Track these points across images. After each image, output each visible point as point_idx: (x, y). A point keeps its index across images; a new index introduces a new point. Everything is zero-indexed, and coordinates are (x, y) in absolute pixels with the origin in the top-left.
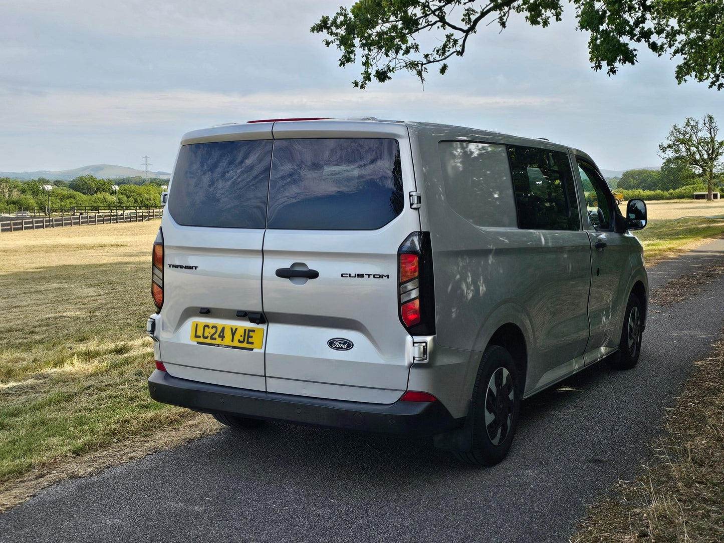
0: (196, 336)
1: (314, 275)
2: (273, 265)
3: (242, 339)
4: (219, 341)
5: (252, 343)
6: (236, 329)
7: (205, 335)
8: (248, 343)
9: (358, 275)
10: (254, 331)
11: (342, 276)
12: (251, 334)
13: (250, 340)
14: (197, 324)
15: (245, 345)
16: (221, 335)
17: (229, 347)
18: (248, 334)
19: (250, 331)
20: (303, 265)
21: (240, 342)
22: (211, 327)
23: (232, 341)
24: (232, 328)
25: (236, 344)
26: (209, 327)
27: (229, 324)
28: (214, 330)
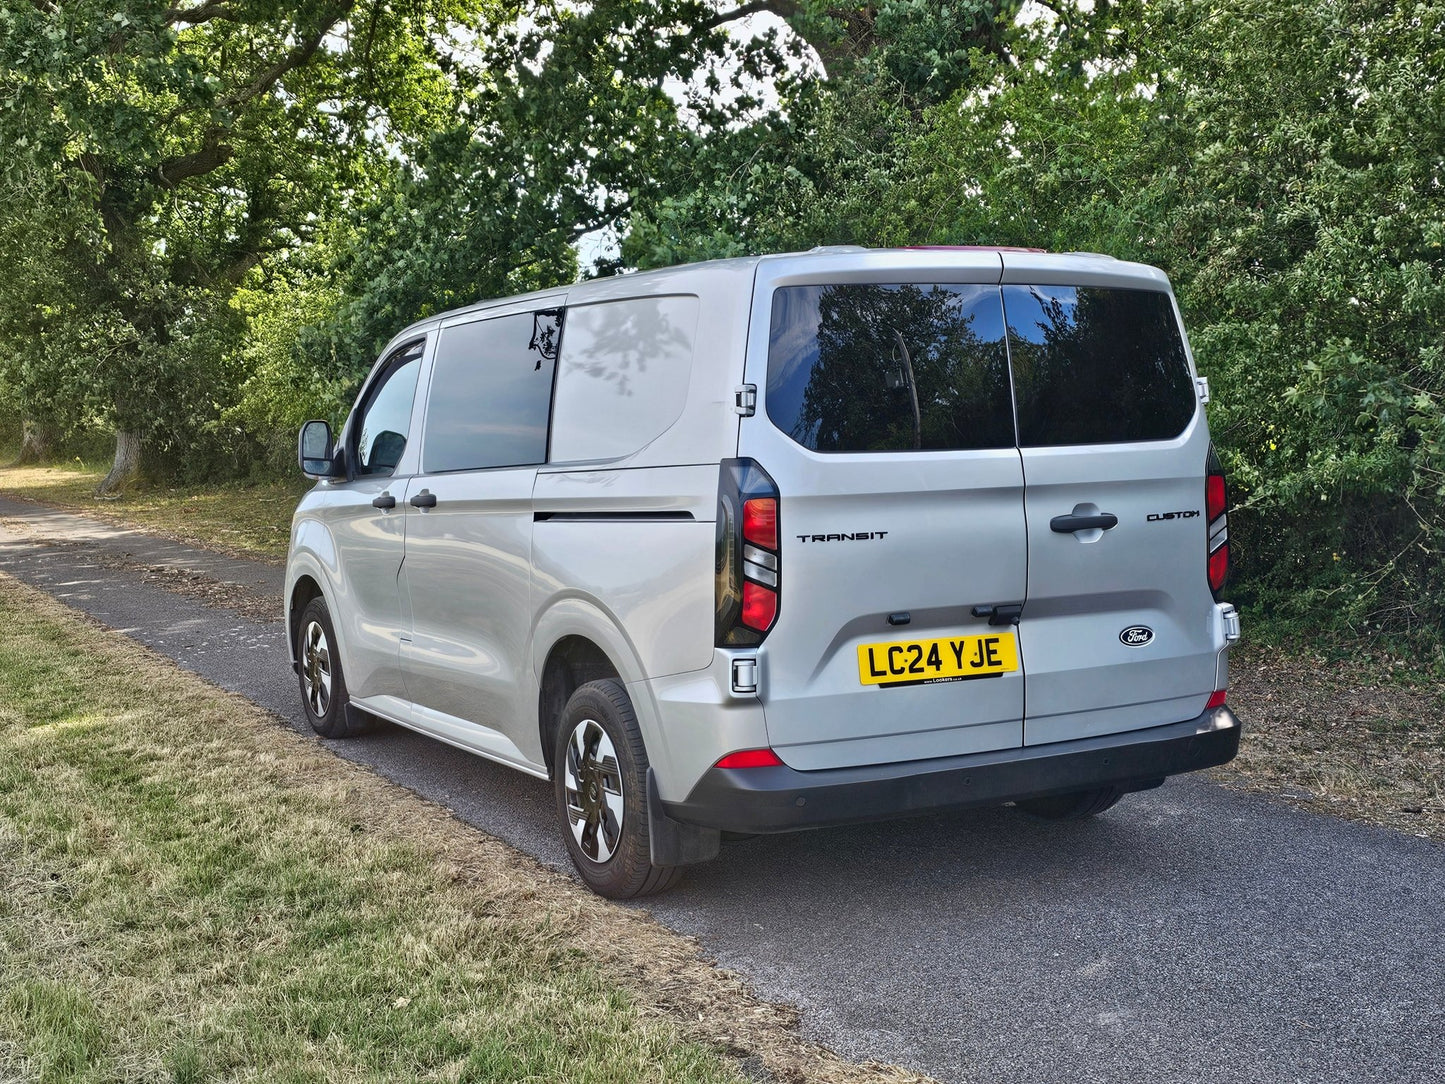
0: (874, 673)
1: (1108, 522)
2: (1041, 514)
3: (977, 660)
4: (930, 672)
5: (999, 663)
6: (962, 643)
7: (897, 667)
8: (991, 663)
9: (1166, 514)
10: (996, 640)
11: (1148, 519)
12: (992, 646)
13: (994, 658)
14: (871, 651)
15: (986, 669)
16: (933, 659)
17: (955, 678)
18: (987, 650)
19: (988, 642)
20: (1090, 506)
21: (974, 664)
22: (905, 649)
23: (960, 667)
24: (952, 644)
25: (968, 670)
26: (900, 650)
27: (943, 638)
28: (915, 653)
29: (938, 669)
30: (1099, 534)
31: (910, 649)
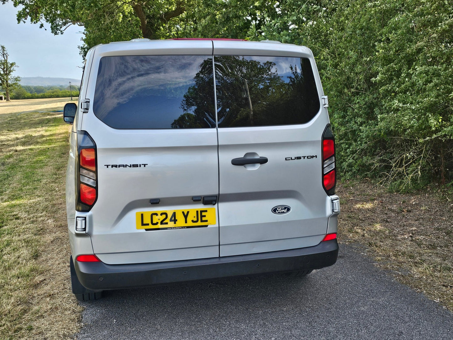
0: (143, 224)
1: (263, 161)
2: (227, 157)
3: (195, 219)
4: (171, 224)
5: (206, 221)
6: (188, 212)
7: (154, 222)
8: (202, 221)
9: (297, 157)
10: (206, 211)
11: (286, 160)
12: (203, 214)
13: (204, 219)
14: (142, 215)
15: (199, 223)
16: (173, 219)
17: (182, 227)
18: (201, 215)
19: (201, 212)
20: (254, 154)
21: (193, 221)
22: (159, 214)
23: (186, 222)
24: (183, 213)
25: (190, 223)
26: (156, 214)
27: (179, 209)
28: (164, 216)
29: (175, 223)
30: (258, 166)
31: (162, 214)
